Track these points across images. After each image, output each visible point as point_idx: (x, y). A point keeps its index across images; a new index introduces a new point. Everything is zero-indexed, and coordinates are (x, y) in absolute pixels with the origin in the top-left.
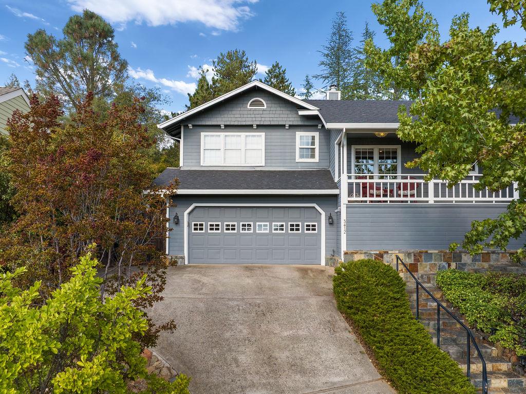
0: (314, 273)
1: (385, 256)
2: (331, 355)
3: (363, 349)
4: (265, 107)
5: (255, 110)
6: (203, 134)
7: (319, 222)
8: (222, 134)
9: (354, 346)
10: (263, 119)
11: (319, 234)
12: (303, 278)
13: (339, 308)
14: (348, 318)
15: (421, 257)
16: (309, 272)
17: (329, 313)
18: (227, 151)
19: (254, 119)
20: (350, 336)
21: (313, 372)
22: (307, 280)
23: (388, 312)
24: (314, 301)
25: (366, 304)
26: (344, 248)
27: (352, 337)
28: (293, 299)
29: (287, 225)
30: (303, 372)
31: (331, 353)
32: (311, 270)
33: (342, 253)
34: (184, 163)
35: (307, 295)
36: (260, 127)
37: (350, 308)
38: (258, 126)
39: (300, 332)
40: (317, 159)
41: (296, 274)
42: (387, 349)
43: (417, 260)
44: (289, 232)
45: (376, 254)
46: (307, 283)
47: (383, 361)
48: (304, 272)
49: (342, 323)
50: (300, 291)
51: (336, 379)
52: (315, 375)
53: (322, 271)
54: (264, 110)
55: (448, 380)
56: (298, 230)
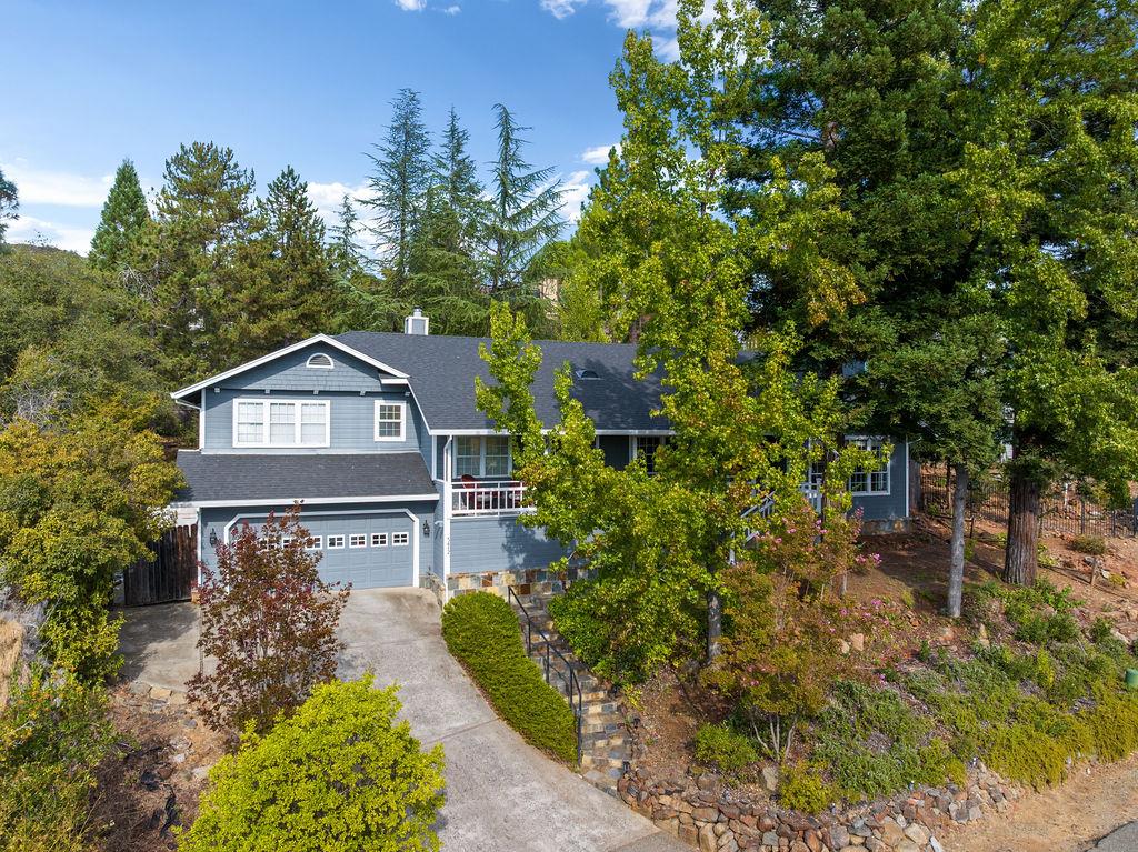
0: (411, 602)
1: (494, 578)
2: (449, 702)
3: (479, 692)
4: (332, 367)
5: (317, 370)
6: (236, 401)
7: (411, 531)
8: (267, 402)
9: (470, 689)
10: (329, 383)
11: (411, 547)
12: (399, 611)
13: (451, 651)
14: (461, 661)
15: (533, 576)
16: (403, 599)
17: (440, 656)
18: (274, 428)
19: (316, 383)
20: (465, 680)
21: (436, 720)
22: (403, 614)
23: (502, 653)
24: (421, 643)
25: (480, 646)
26: (447, 571)
27: (468, 680)
28: (398, 643)
29: (368, 537)
30: (427, 722)
31: (449, 700)
32: (404, 596)
33: (445, 578)
34: (208, 444)
35: (411, 636)
36: (323, 393)
37: (464, 650)
38: (320, 392)
39: (416, 682)
40: (403, 438)
41: (388, 605)
42: (503, 690)
43: (529, 580)
44: (372, 545)
45: (485, 577)
46: (405, 617)
47: (499, 702)
48: (396, 599)
49: (456, 667)
50: (401, 631)
51: (458, 725)
52: (438, 723)
53: (419, 598)
54: (330, 371)
55: (554, 712)
56: (383, 542)
